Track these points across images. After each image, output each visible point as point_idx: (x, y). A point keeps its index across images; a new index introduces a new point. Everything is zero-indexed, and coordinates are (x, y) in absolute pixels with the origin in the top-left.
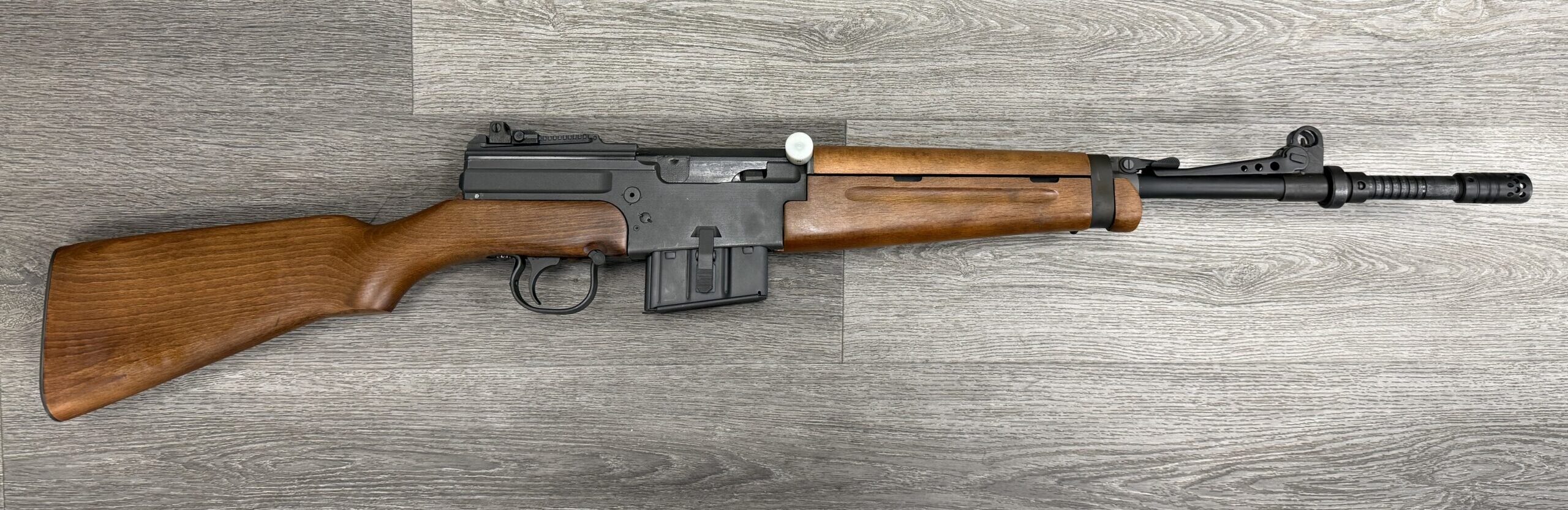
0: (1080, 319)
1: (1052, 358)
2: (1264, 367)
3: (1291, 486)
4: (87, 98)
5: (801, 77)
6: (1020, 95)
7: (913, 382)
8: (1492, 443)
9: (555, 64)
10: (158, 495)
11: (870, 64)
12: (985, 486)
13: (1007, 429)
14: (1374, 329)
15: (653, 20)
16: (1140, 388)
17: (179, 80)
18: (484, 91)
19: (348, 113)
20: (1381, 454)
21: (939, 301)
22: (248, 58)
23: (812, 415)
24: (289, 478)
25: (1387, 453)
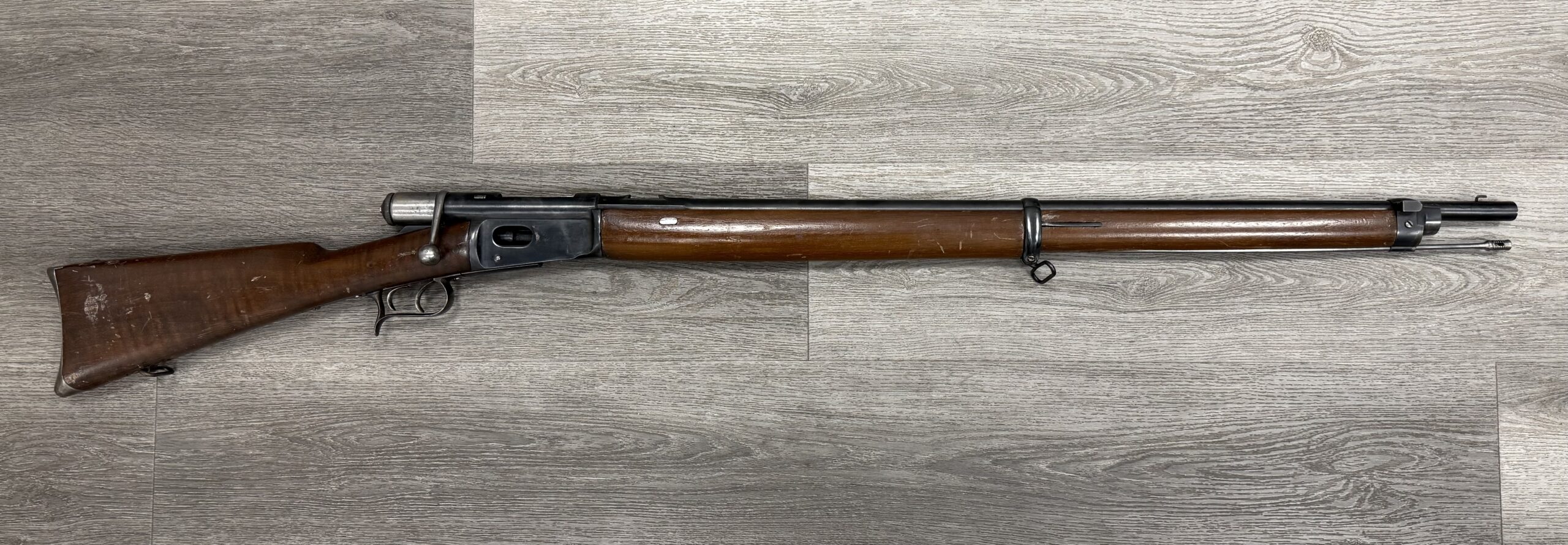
0: (1005, 324)
1: (983, 356)
2: (1170, 366)
3: (1202, 472)
4: (234, 155)
5: (771, 131)
6: (948, 141)
7: (867, 376)
8: (1385, 436)
9: (580, 123)
10: (268, 463)
11: (827, 120)
12: (930, 465)
13: (947, 416)
14: (1267, 333)
15: (654, 88)
16: (1059, 382)
17: (300, 140)
18: (526, 145)
19: (424, 163)
20: (1282, 444)
21: (888, 309)
22: (352, 123)
23: (785, 403)
24: (369, 451)
25: (1288, 444)
